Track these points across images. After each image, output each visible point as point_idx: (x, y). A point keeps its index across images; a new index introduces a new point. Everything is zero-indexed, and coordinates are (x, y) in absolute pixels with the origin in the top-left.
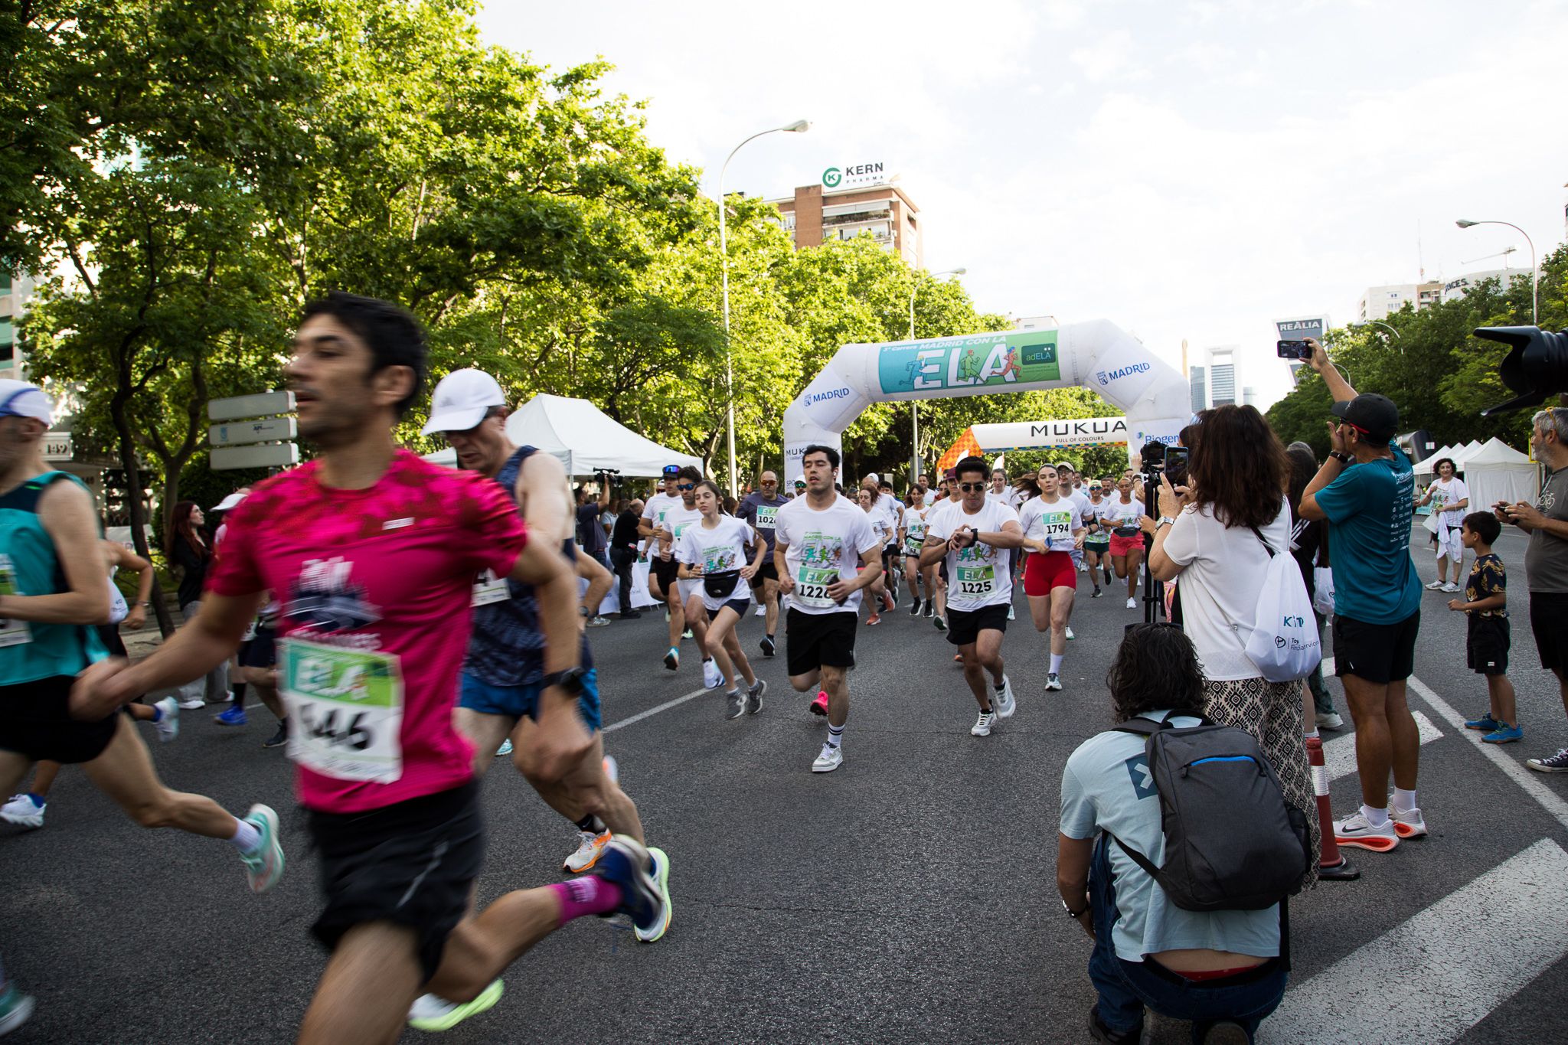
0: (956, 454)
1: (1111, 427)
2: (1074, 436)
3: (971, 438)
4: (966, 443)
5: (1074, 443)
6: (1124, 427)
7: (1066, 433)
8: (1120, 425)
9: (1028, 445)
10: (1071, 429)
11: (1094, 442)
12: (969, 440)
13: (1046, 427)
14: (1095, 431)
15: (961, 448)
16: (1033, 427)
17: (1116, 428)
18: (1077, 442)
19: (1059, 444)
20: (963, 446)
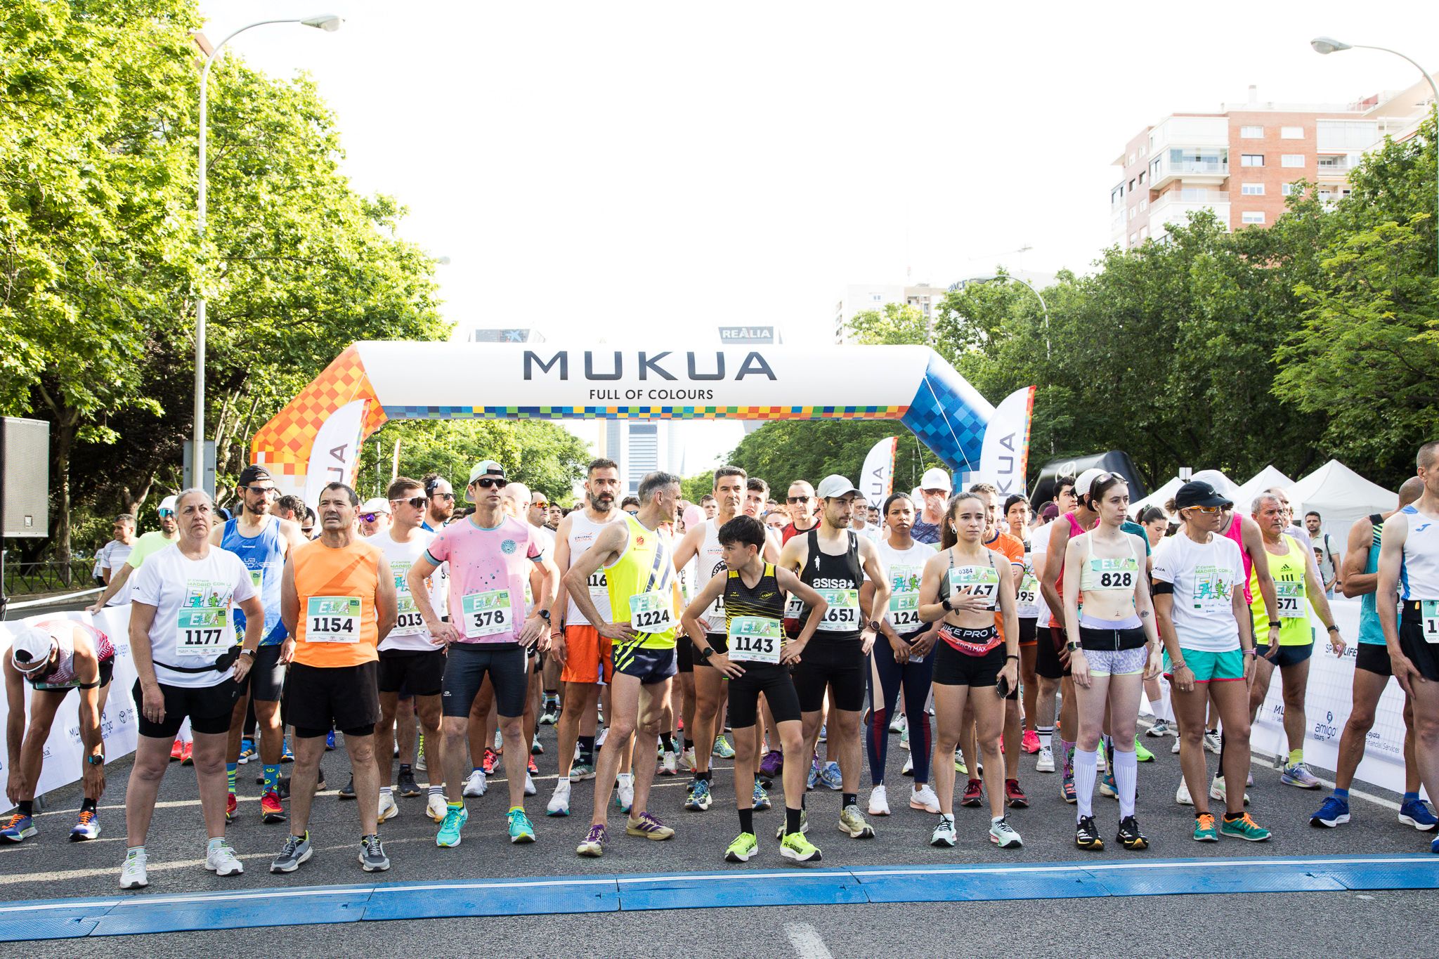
0: (309, 415)
1: (732, 368)
2: (637, 385)
3: (354, 372)
4: (339, 386)
5: (635, 404)
6: (765, 369)
7: (617, 376)
8: (755, 364)
9: (512, 403)
10: (631, 367)
11: (687, 402)
12: (348, 380)
13: (563, 356)
14: (693, 376)
15: (324, 401)
16: (529, 356)
17: (745, 370)
18: (644, 401)
19: (595, 402)
20: (333, 394)
